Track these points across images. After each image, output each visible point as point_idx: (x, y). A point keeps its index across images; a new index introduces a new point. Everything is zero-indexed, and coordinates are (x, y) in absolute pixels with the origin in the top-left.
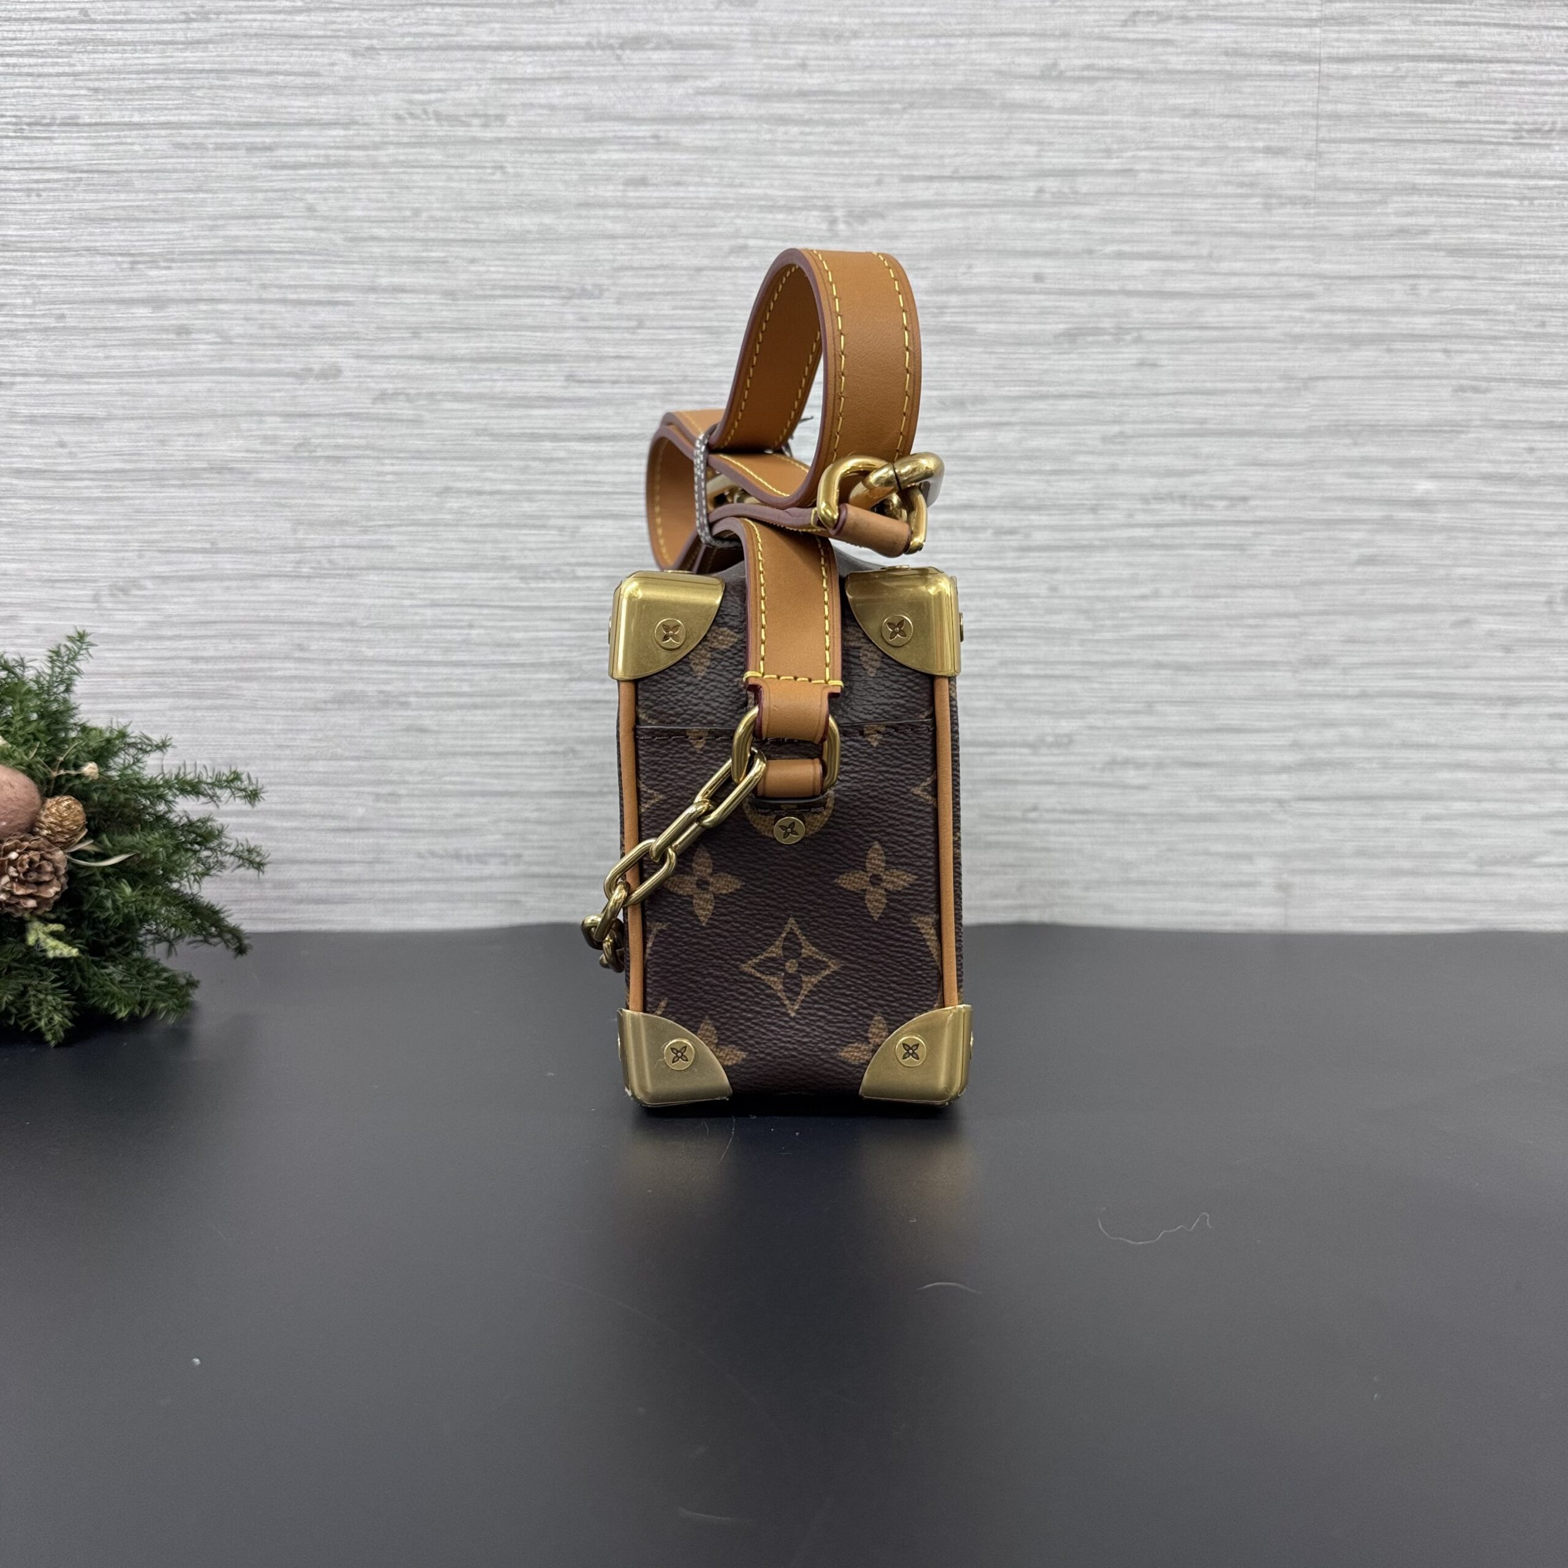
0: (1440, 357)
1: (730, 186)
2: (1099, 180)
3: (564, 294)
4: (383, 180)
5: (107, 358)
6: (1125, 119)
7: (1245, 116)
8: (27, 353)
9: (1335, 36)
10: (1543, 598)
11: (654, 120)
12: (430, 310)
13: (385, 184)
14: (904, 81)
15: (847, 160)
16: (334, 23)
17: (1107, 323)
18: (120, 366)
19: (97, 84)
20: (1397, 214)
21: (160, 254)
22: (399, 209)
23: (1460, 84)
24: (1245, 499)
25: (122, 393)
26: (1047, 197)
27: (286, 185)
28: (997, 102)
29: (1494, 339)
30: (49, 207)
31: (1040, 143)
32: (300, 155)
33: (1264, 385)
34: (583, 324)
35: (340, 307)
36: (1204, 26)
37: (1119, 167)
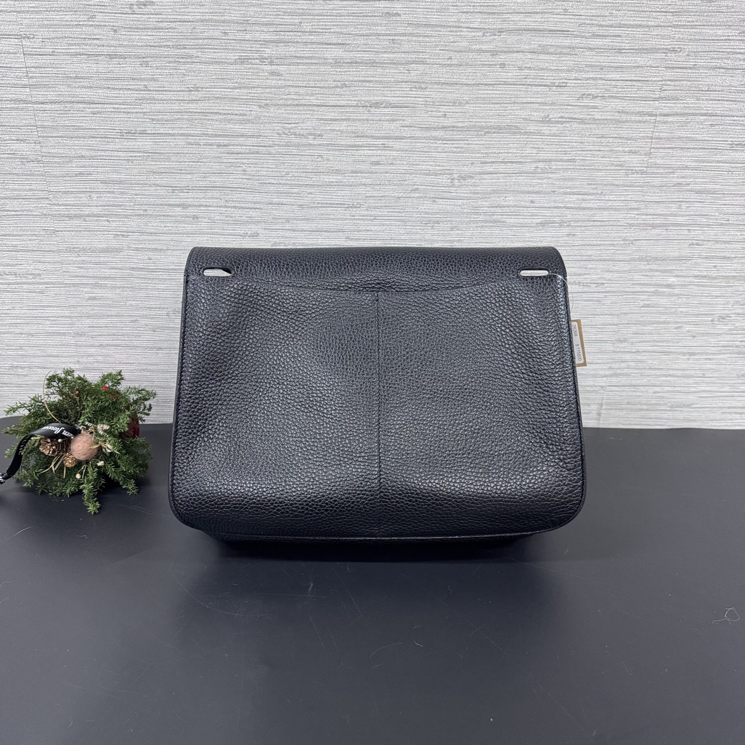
0: (686, 232)
1: (413, 165)
2: (561, 163)
3: (346, 206)
4: (272, 160)
5: (165, 227)
6: (575, 138)
7: (623, 138)
8: (132, 224)
9: (664, 105)
10: (710, 319)
11: (383, 138)
12: (293, 211)
13: (273, 161)
14: (485, 122)
15: (461, 155)
16: (250, 93)
17: (557, 219)
18: (170, 230)
19: (153, 117)
20: (678, 177)
21: (182, 187)
22: (280, 171)
23: (711, 125)
24: (603, 283)
25: (172, 241)
26: (539, 170)
27: (233, 161)
28: (523, 131)
29: (708, 225)
30: (137, 167)
31: (539, 148)
32: (238, 149)
33: (616, 243)
34: (353, 218)
35: (257, 210)
36: (611, 100)
37: (570, 158)
